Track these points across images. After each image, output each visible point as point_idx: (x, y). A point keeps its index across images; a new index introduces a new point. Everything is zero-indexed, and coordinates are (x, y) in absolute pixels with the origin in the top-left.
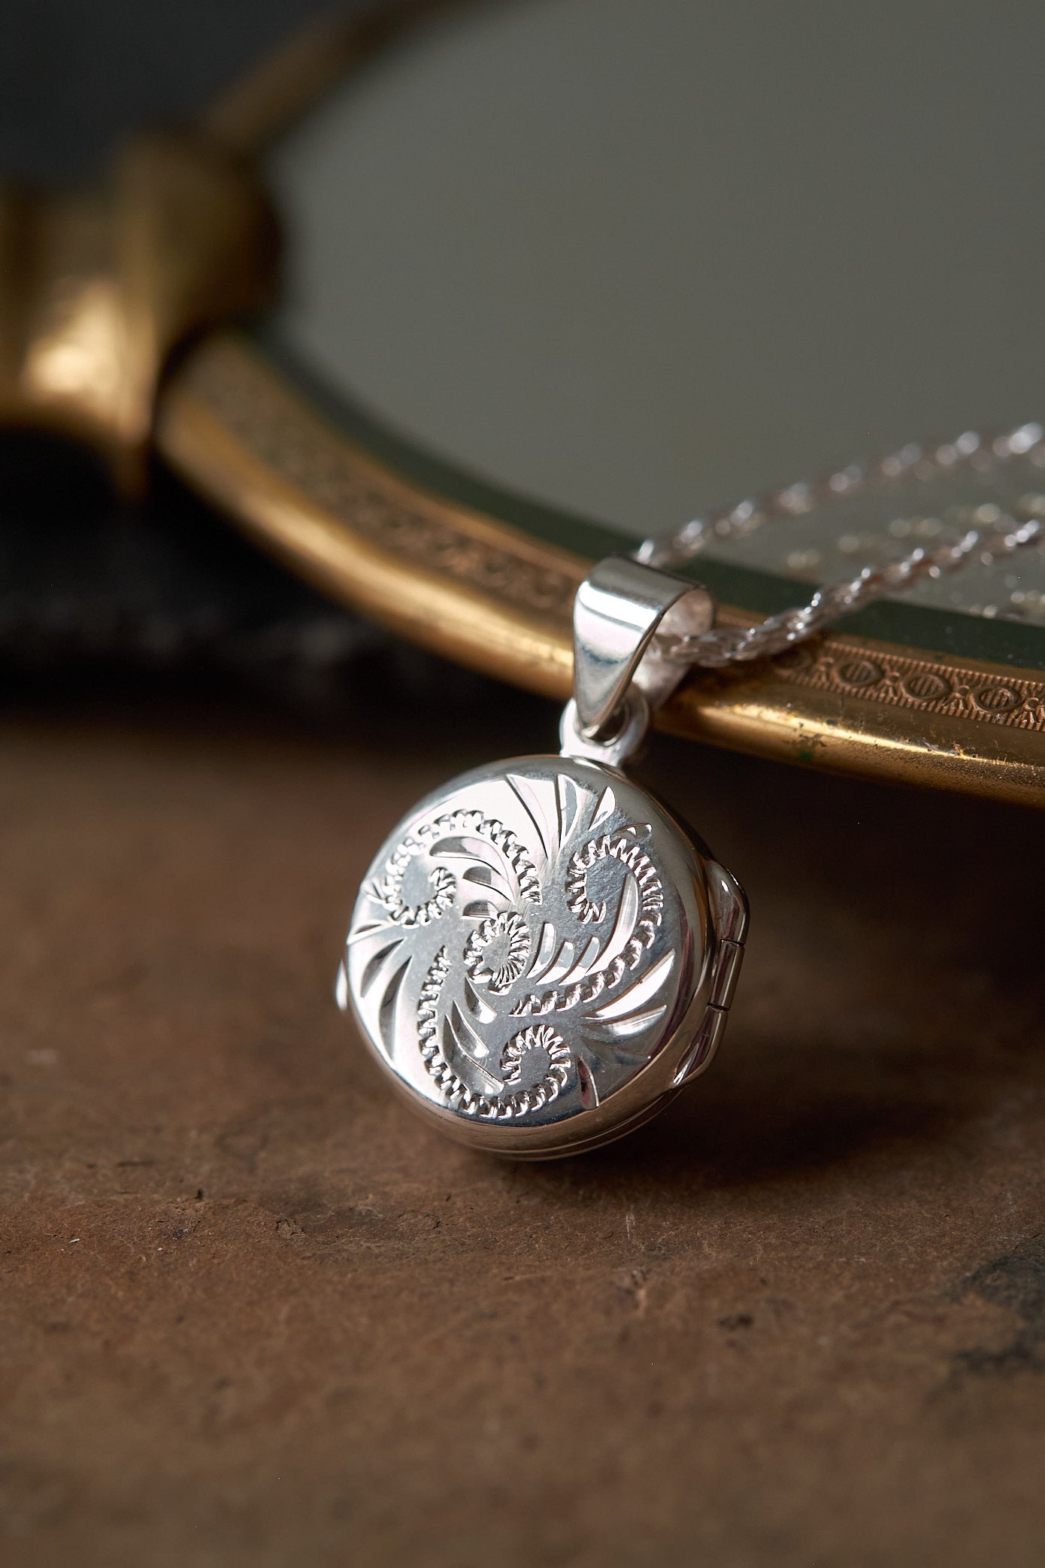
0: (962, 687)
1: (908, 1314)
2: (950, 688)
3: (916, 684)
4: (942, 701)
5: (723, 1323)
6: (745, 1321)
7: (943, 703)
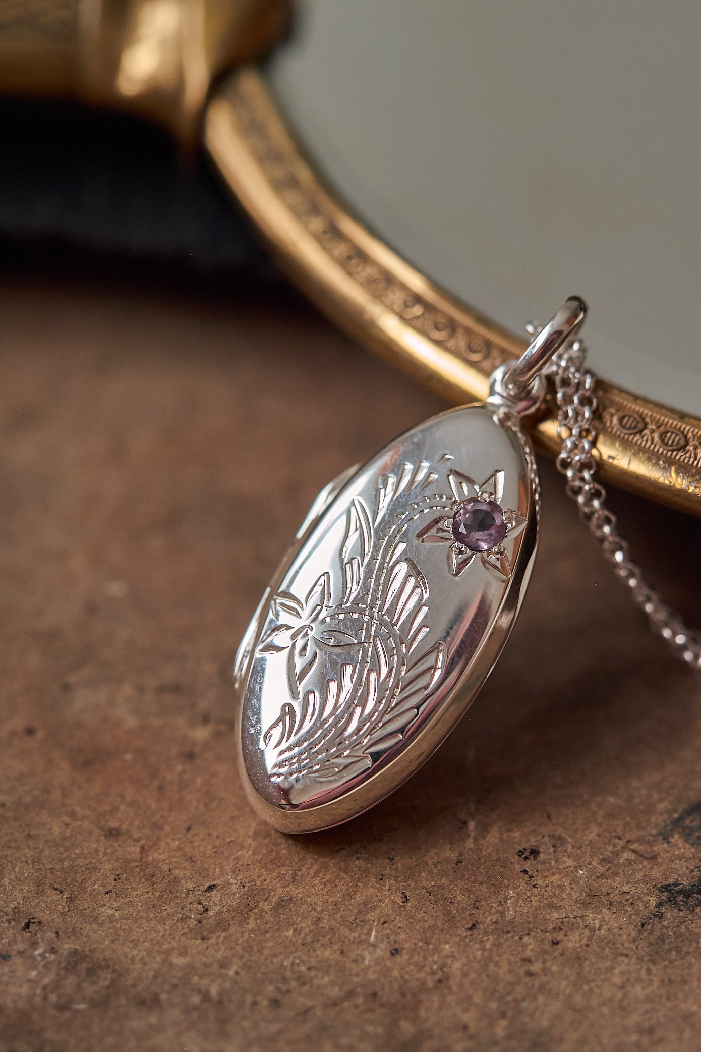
0: (694, 443)
1: (634, 851)
2: (687, 443)
3: (666, 436)
4: (681, 451)
5: (520, 853)
6: (535, 853)
7: (682, 452)
